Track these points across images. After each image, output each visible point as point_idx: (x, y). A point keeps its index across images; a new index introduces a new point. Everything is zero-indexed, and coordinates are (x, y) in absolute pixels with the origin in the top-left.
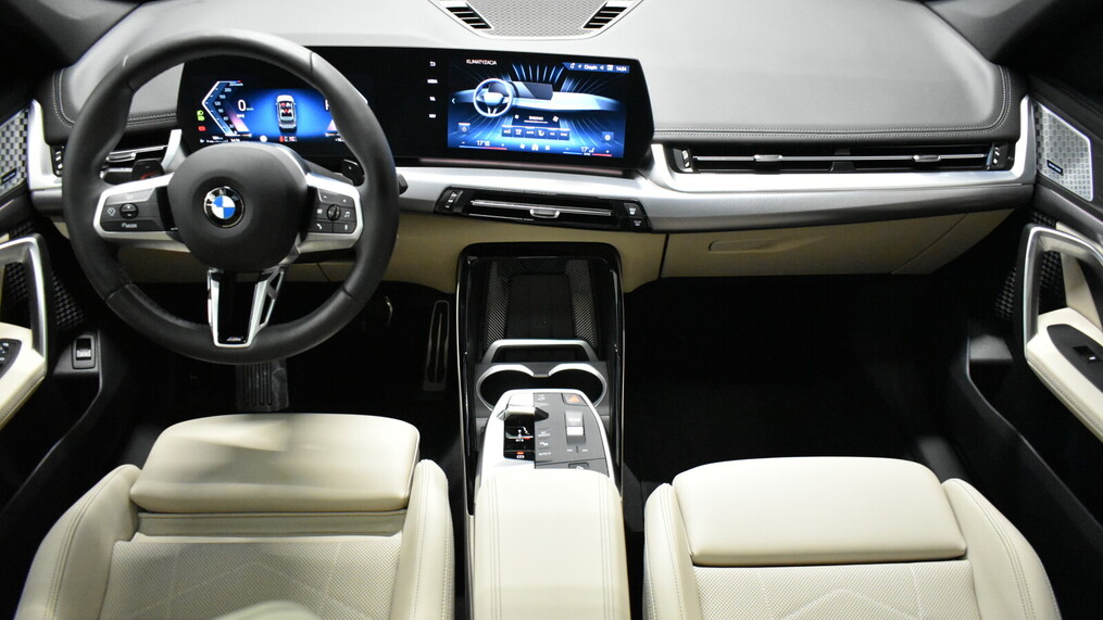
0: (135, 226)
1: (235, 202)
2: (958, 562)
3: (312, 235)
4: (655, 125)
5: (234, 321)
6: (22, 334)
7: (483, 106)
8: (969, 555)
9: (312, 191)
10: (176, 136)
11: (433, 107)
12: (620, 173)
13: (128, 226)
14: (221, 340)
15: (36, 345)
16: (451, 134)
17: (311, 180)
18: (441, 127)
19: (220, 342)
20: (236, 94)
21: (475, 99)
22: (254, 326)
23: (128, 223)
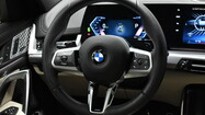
0: (65, 64)
3: (131, 71)
5: (98, 103)
6: (20, 106)
7: (199, 26)
9: (132, 53)
10: (79, 37)
11: (177, 27)
13: (63, 64)
15: (23, 110)
16: (184, 39)
17: (132, 50)
18: (180, 35)
19: (92, 111)
20: (103, 21)
21: (195, 24)
22: (106, 106)
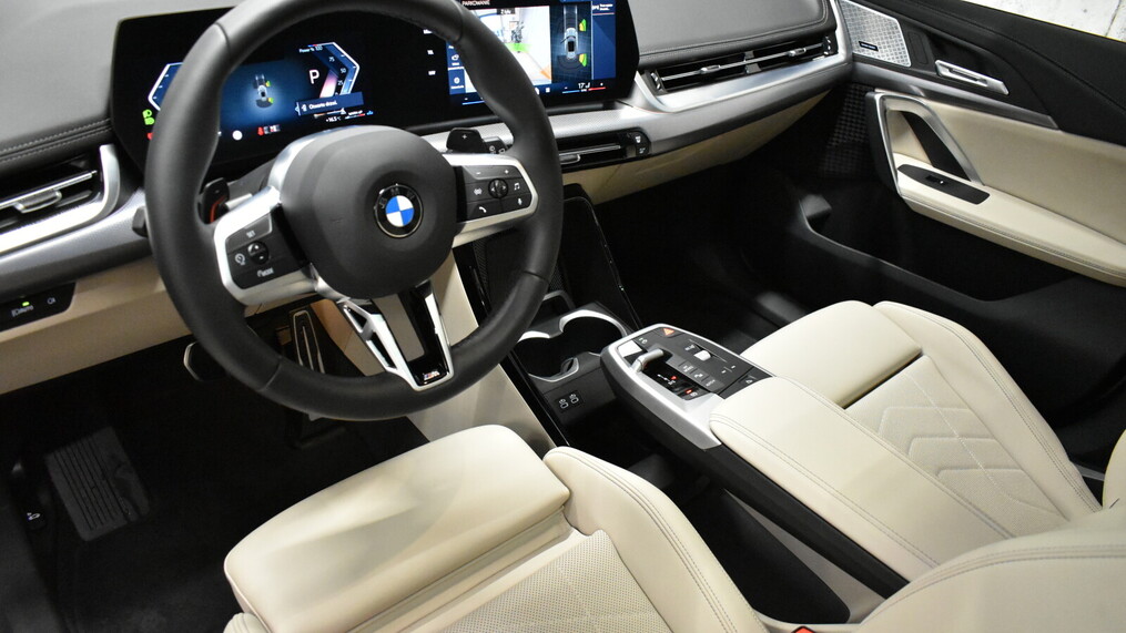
0: (270, 271)
1: (412, 201)
2: (918, 360)
3: (471, 224)
4: (640, 50)
8: (925, 351)
9: (458, 171)
12: (601, 106)
13: (264, 273)
14: (420, 382)
19: (419, 385)
23: (263, 269)
